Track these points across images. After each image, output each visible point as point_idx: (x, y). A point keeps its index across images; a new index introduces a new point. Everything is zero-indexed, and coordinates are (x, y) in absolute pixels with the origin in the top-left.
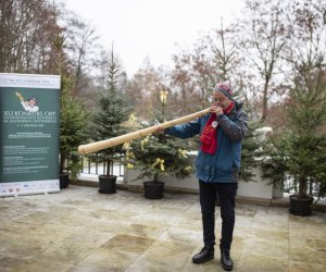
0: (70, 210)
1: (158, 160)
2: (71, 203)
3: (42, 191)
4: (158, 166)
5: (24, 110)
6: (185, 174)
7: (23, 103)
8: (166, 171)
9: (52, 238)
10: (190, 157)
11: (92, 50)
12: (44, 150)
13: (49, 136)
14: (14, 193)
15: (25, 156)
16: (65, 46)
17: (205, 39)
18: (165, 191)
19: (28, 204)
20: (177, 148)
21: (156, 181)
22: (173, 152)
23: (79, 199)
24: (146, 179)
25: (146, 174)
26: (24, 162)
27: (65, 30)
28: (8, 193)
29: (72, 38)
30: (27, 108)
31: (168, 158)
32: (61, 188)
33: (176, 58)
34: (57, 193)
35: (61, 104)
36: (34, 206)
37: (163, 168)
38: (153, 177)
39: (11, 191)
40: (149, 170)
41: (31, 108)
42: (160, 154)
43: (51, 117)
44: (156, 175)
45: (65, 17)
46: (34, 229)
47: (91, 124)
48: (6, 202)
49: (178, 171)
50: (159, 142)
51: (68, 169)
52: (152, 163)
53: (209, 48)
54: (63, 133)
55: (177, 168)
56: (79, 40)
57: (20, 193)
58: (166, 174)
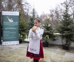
0: (21, 50)
1: (47, 36)
2: (22, 48)
3: (14, 44)
4: (47, 38)
5: (9, 21)
6: (54, 40)
7: (9, 20)
8: (49, 39)
9: (14, 60)
10: (56, 35)
11: (30, 10)
12: (15, 33)
13: (16, 29)
14: (7, 44)
15: (9, 34)
16: (24, 9)
17: (58, 6)
18: (49, 45)
19: (10, 48)
20: (52, 32)
21: (46, 42)
22: (51, 33)
23: (24, 47)
24: (43, 41)
25: (43, 40)
26: (9, 36)
27: (24, 5)
28: (5, 45)
29: (26, 7)
30: (10, 21)
31: (50, 35)
32: (20, 43)
33: (51, 10)
34: (18, 45)
35: (20, 20)
36: (11, 49)
37: (48, 38)
38: (45, 41)
39: (6, 44)
40: (44, 39)
41: (11, 21)
42: (48, 34)
43: (17, 23)
44: (46, 40)
45: (24, 2)
46: (9, 56)
47: (28, 25)
48: (4, 47)
49: (53, 39)
50: (47, 30)
51: (22, 38)
52: (45, 36)
53: (59, 8)
54: (20, 28)
55: (52, 38)
56: (27, 7)
57: (8, 44)
58: (49, 40)
